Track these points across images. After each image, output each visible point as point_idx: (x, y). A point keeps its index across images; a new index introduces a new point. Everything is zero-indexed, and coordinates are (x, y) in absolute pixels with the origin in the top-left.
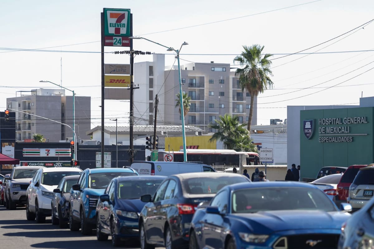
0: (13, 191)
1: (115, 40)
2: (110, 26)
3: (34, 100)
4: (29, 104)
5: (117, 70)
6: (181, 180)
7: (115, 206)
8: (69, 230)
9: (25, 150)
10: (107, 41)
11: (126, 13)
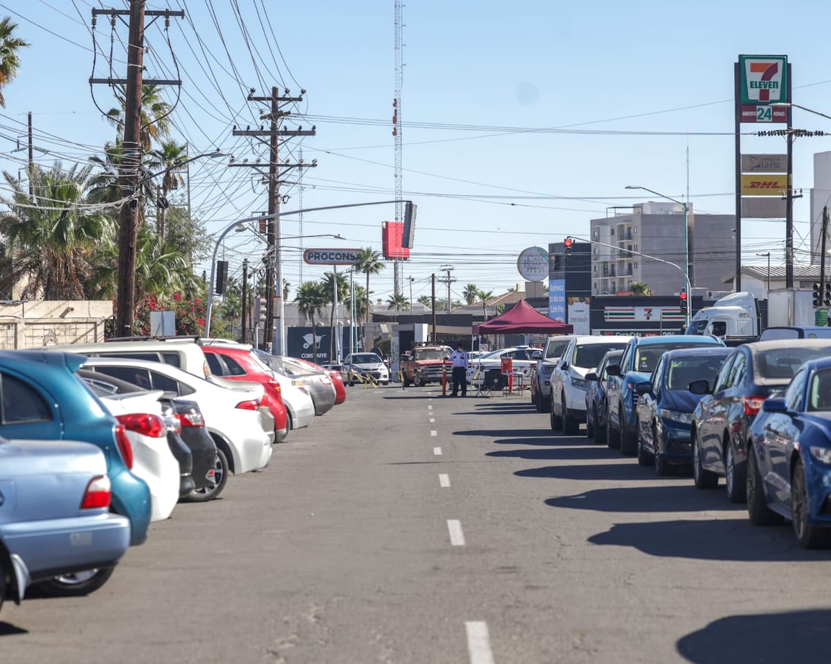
0: (546, 380)
1: (761, 111)
2: (752, 87)
3: (638, 222)
4: (629, 229)
5: (764, 165)
6: (754, 353)
7: (661, 404)
8: (607, 446)
9: (609, 309)
10: (745, 114)
11: (780, 63)
